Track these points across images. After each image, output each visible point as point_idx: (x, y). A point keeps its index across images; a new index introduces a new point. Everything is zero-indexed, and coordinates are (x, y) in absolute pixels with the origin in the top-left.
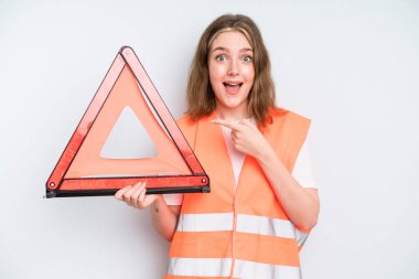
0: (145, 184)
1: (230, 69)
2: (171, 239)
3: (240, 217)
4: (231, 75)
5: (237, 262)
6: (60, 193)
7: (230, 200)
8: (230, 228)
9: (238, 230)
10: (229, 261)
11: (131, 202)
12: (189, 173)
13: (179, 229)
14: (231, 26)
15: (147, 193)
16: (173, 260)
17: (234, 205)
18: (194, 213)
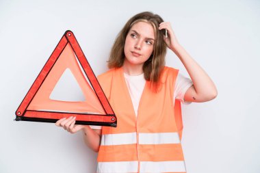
0: (75, 118)
1: (137, 44)
2: (97, 150)
3: (141, 135)
5: (141, 163)
7: (134, 125)
8: (135, 142)
9: (140, 143)
12: (105, 114)
13: (103, 144)
15: (76, 124)
16: (100, 163)
17: (136, 127)
18: (112, 133)
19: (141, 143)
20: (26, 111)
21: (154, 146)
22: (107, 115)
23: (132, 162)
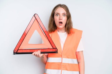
0: (40, 51)
1: (60, 18)
6: (17, 53)
7: (61, 54)
11: (36, 56)
12: (52, 48)
13: (47, 61)
15: (41, 53)
17: (62, 56)
20: (18, 50)
21: (69, 64)
22: (53, 48)
23: (59, 70)
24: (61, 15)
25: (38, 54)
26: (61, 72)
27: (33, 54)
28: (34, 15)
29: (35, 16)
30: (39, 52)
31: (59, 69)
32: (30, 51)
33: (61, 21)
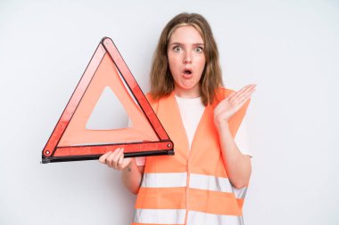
0: (123, 150)
1: (185, 58)
2: (136, 192)
3: (192, 176)
4: (186, 62)
5: (190, 212)
6: (53, 159)
8: (184, 185)
10: (183, 211)
12: (157, 140)
13: (143, 185)
14: (186, 22)
16: (138, 210)
17: (187, 166)
18: (155, 172)
19: (192, 185)
22: (161, 141)
24: (189, 49)
25: (116, 160)
26: (187, 214)
27: (102, 158)
28: (102, 42)
29: (105, 43)
30: (120, 152)
31: (179, 207)
32: (92, 150)
33: (188, 67)
